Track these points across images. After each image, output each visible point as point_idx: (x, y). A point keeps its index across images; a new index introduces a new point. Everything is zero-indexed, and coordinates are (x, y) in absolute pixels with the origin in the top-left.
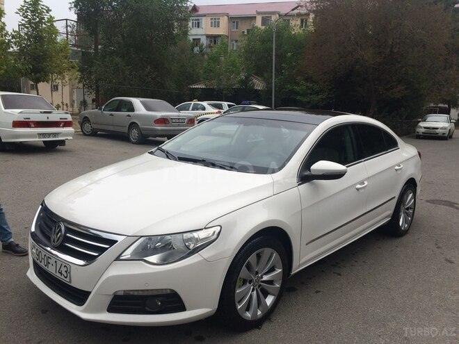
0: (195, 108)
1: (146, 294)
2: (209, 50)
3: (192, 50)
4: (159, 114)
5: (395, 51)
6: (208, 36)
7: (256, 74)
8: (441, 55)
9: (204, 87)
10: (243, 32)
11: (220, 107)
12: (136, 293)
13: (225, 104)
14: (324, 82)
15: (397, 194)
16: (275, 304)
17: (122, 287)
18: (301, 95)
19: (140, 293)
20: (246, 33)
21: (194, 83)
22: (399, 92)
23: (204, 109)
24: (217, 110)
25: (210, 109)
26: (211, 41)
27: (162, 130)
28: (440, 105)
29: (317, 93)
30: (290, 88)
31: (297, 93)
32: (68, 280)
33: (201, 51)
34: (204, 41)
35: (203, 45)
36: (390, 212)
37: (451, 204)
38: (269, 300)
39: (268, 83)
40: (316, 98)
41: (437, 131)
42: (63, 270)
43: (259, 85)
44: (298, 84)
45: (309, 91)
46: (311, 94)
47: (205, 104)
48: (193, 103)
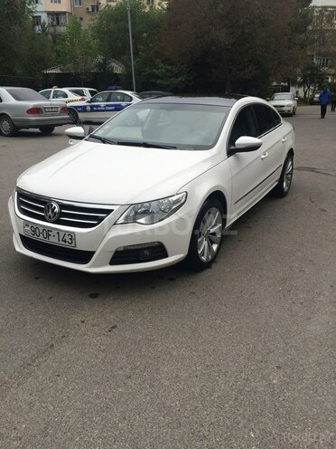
0: (56, 96)
1: (140, 247)
2: (52, 30)
3: (34, 30)
4: (31, 104)
5: (247, 31)
6: (49, 13)
7: (114, 57)
8: (286, 35)
9: (59, 72)
10: (88, 9)
11: (81, 93)
12: (132, 248)
13: (86, 90)
14: (182, 64)
15: (282, 162)
16: (218, 249)
17: (121, 245)
18: (161, 79)
19: (136, 247)
20: (90, 10)
21: (47, 67)
22: (250, 72)
23: (66, 96)
24: (80, 98)
25: (72, 96)
26: (53, 19)
27: (36, 120)
28: (282, 84)
29: (176, 76)
30: (149, 71)
31: (157, 77)
32: (73, 245)
33: (44, 31)
34: (45, 18)
35: (44, 23)
36: (279, 177)
37: (312, 170)
38: (215, 247)
39: (128, 66)
40: (175, 81)
41: (284, 109)
42: (67, 238)
43: (118, 68)
44: (156, 67)
45: (168, 74)
46: (170, 77)
47: (66, 90)
48: (53, 90)
